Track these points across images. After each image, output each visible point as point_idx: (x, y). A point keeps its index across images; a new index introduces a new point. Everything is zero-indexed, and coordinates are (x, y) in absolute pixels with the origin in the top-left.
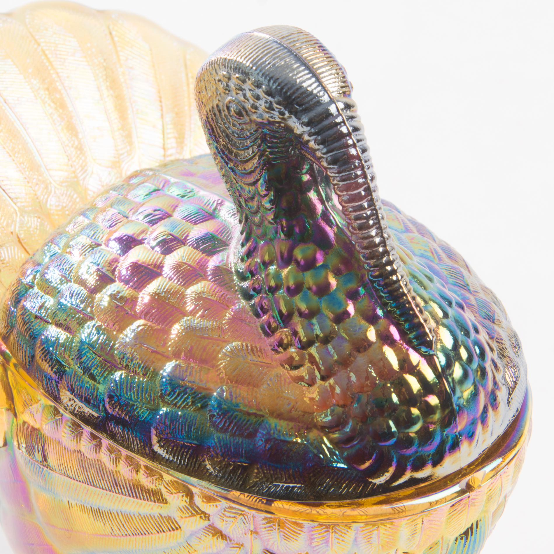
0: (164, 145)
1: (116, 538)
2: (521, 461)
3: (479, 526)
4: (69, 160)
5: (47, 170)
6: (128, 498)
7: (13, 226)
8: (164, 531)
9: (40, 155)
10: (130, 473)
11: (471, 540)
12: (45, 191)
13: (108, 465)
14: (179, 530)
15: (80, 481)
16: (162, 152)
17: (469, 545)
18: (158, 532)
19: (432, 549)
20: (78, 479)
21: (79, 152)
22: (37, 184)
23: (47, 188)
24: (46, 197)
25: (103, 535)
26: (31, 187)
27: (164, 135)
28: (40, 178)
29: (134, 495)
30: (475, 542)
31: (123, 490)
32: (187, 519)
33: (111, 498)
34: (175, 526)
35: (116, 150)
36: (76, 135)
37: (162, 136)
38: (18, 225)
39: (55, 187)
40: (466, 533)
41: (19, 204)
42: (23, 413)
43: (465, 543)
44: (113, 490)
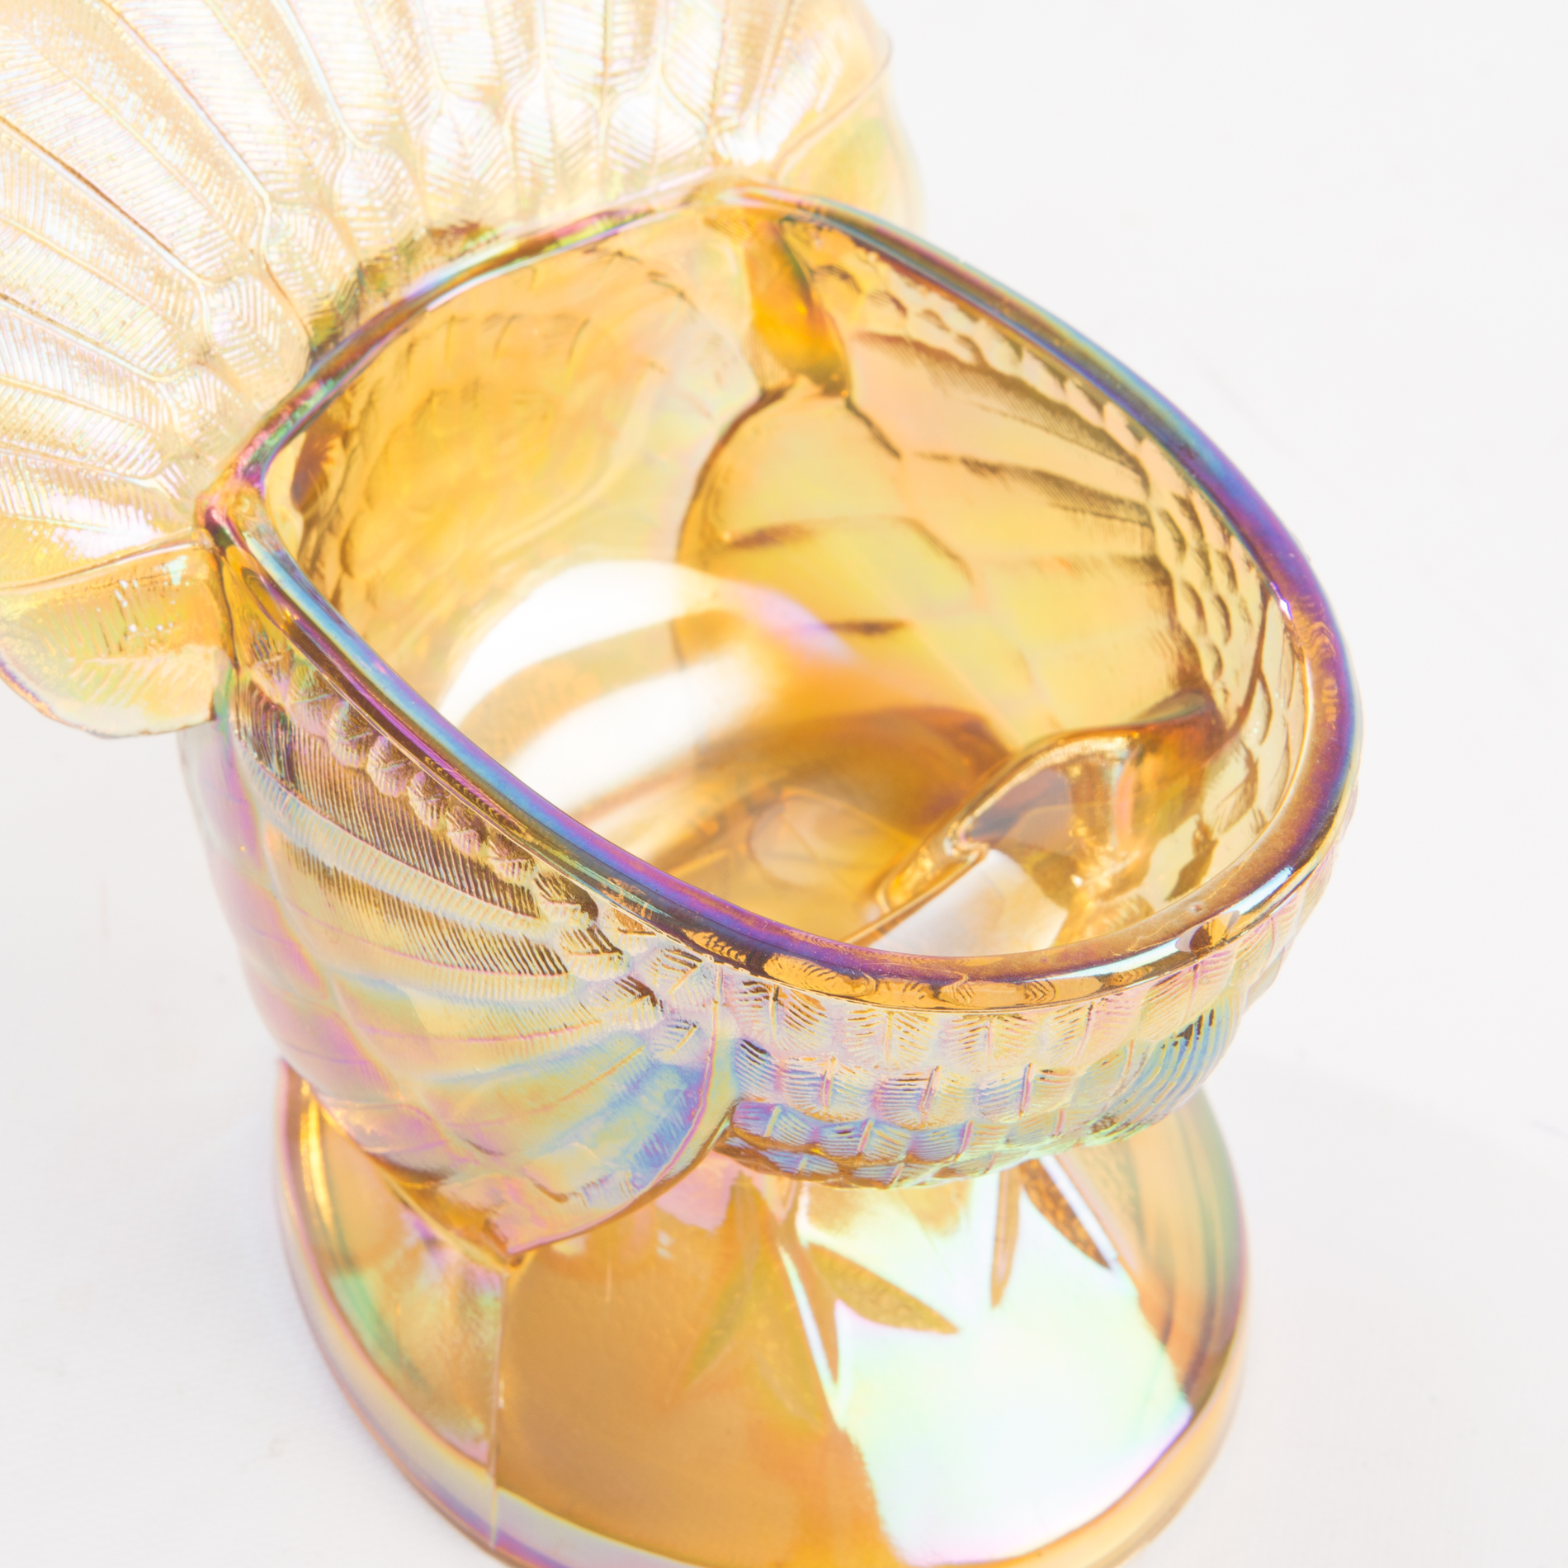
0: (604, 50)
1: (431, 966)
2: (1322, 883)
3: (1214, 1021)
4: (388, 85)
5: (340, 106)
6: (459, 892)
7: (254, 237)
8: (531, 973)
9: (324, 71)
10: (467, 843)
11: (1194, 1048)
12: (332, 155)
13: (420, 817)
14: (564, 975)
15: (361, 838)
16: (598, 66)
17: (1191, 1058)
18: (519, 972)
19: (1106, 1065)
20: (357, 832)
21: (412, 67)
22: (314, 140)
23: (334, 147)
24: (332, 168)
25: (405, 954)
26: (300, 148)
27: (605, 28)
28: (322, 126)
29: (473, 890)
30: (1204, 1051)
31: (450, 875)
32: (580, 958)
33: (424, 885)
34: (555, 966)
35: (496, 62)
36: (409, 25)
37: (600, 30)
38: (265, 233)
39: (355, 147)
40: (1187, 1034)
41: (271, 187)
42: (249, 666)
43: (1181, 1053)
44: (430, 871)
